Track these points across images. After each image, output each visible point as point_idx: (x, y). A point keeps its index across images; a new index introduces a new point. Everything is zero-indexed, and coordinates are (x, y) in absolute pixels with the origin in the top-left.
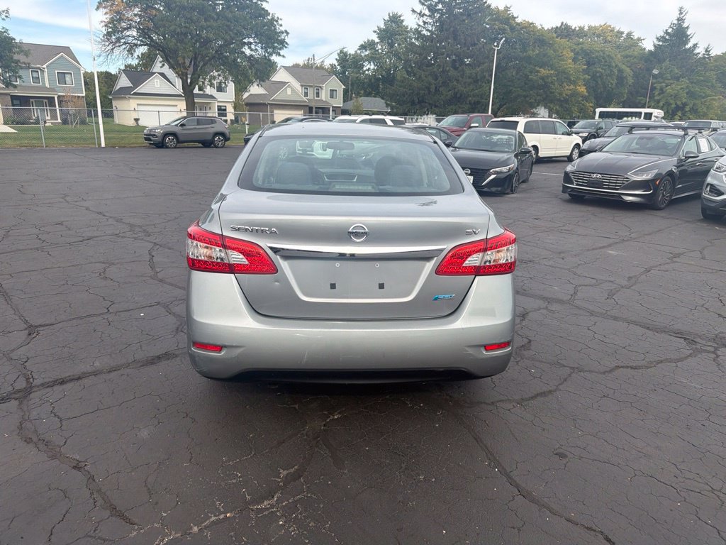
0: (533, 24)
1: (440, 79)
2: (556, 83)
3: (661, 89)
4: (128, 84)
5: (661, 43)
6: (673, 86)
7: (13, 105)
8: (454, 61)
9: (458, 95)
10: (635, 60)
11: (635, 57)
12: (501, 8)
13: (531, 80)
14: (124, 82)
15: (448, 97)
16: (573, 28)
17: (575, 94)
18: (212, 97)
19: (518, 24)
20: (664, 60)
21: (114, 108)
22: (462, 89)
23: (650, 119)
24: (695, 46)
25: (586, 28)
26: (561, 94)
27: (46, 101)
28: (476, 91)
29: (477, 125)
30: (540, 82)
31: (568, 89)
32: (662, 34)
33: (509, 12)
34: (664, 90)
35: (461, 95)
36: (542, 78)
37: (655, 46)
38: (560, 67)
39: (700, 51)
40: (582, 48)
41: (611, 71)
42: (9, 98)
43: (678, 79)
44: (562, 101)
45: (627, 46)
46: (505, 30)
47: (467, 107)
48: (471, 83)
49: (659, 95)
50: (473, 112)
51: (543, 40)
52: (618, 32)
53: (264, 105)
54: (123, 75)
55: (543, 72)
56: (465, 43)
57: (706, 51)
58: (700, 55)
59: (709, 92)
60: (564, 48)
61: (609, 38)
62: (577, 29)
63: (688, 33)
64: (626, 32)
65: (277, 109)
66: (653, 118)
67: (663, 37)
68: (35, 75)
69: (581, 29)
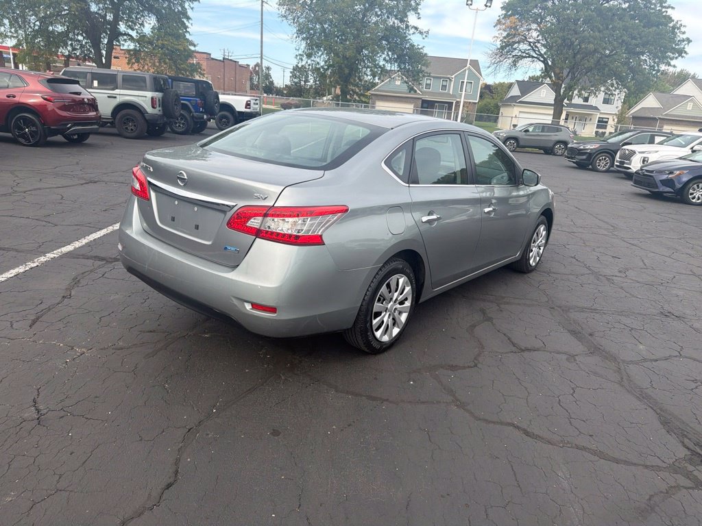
4: (518, 93)
7: (422, 107)
14: (515, 91)
18: (596, 108)
21: (500, 114)
27: (447, 105)
42: (420, 102)
53: (654, 119)
54: (516, 85)
65: (667, 124)
68: (444, 83)
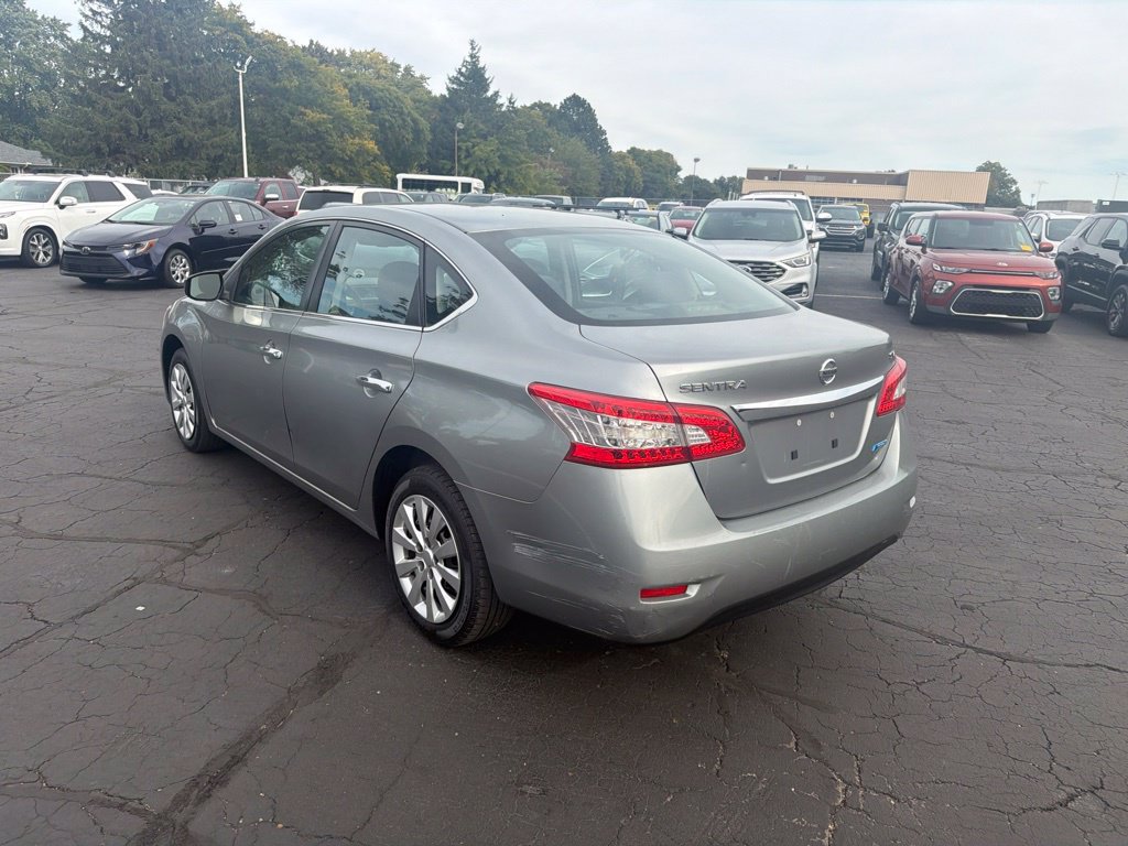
0: (280, 37)
1: (146, 113)
2: (334, 134)
3: (467, 151)
5: (455, 86)
6: (482, 146)
8: (167, 86)
9: (186, 145)
10: (426, 107)
11: (426, 103)
12: (225, 6)
13: (296, 127)
15: (168, 147)
16: (329, 51)
17: (362, 151)
19: (257, 35)
20: (464, 111)
22: (192, 134)
23: (469, 190)
24: (496, 94)
25: (348, 54)
26: (343, 151)
28: (217, 139)
29: (276, 196)
30: (310, 131)
31: (352, 144)
32: (455, 74)
33: (239, 14)
34: (471, 151)
35: (190, 144)
36: (311, 125)
37: (448, 89)
38: (334, 109)
39: (503, 100)
40: (358, 84)
41: (404, 120)
43: (484, 137)
44: (346, 161)
45: (408, 86)
46: (237, 42)
47: (203, 164)
48: (204, 125)
49: (466, 157)
50: (265, 176)
51: (300, 66)
52: (392, 64)
55: (313, 115)
56: (181, 58)
57: (510, 102)
58: (504, 109)
59: (523, 158)
60: (333, 81)
61: (383, 72)
62: (335, 53)
63: (487, 76)
64: (403, 66)
66: (473, 191)
67: (456, 78)
69: (341, 53)
